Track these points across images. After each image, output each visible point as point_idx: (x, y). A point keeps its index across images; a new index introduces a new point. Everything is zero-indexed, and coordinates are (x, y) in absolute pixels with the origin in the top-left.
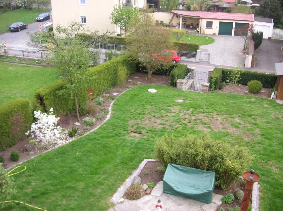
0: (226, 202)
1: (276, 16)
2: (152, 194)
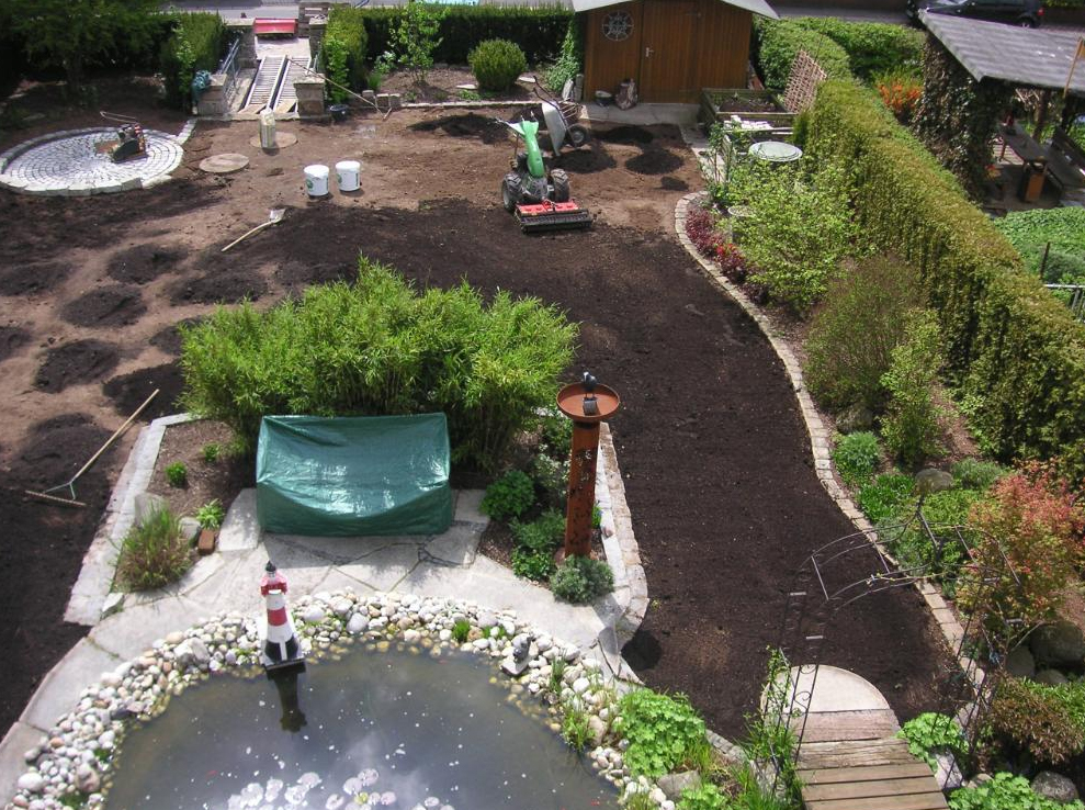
2: (221, 548)
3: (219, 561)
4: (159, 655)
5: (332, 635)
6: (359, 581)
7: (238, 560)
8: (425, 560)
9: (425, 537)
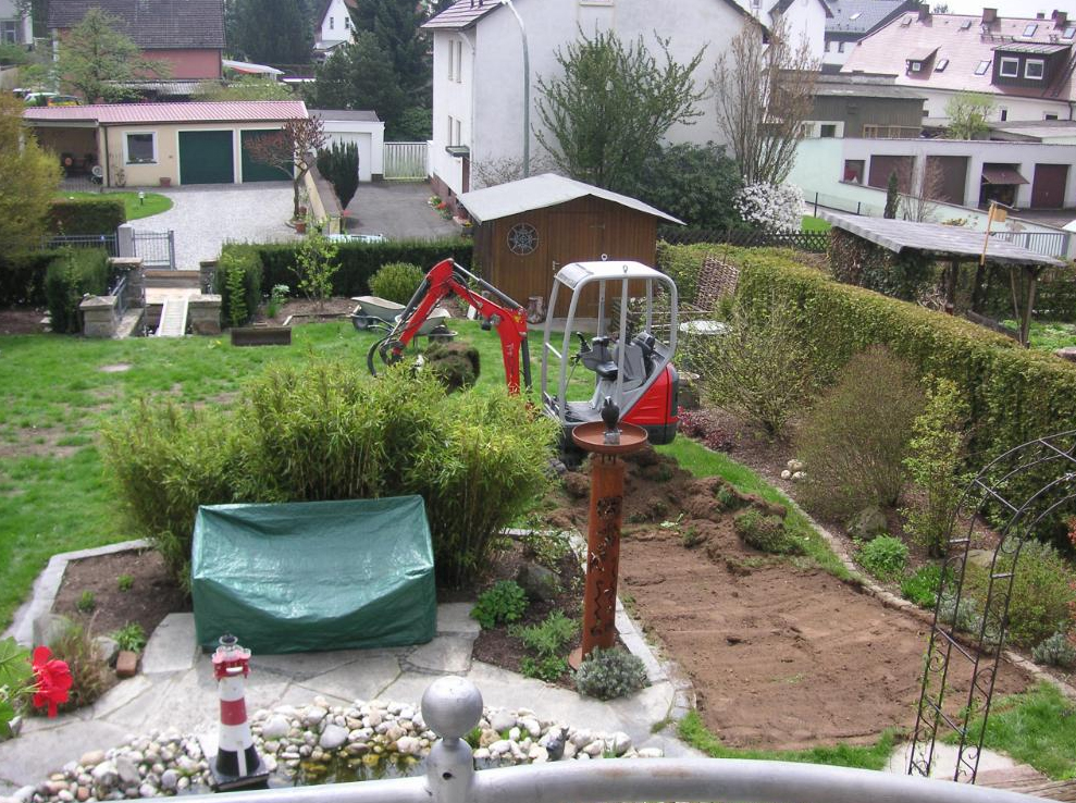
0: (500, 619)
1: (380, 103)
2: (146, 670)
3: (144, 683)
4: (71, 778)
5: (303, 749)
6: (331, 696)
7: (168, 681)
8: (409, 670)
9: (404, 649)
